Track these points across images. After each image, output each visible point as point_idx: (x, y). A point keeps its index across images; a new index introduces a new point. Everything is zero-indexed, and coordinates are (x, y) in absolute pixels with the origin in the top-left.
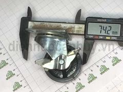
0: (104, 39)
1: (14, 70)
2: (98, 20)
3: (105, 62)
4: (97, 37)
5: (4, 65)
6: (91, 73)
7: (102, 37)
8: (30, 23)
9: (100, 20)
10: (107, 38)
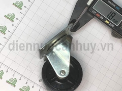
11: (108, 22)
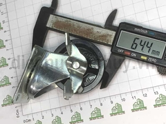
0: (138, 58)
2: (136, 29)
3: (124, 100)
4: (129, 54)
6: (99, 107)
7: (135, 55)
8: (51, 16)
9: (139, 30)
10: (142, 57)
11: (145, 58)
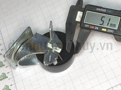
1: (11, 85)
5: (4, 79)
7: (97, 28)
